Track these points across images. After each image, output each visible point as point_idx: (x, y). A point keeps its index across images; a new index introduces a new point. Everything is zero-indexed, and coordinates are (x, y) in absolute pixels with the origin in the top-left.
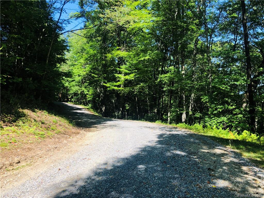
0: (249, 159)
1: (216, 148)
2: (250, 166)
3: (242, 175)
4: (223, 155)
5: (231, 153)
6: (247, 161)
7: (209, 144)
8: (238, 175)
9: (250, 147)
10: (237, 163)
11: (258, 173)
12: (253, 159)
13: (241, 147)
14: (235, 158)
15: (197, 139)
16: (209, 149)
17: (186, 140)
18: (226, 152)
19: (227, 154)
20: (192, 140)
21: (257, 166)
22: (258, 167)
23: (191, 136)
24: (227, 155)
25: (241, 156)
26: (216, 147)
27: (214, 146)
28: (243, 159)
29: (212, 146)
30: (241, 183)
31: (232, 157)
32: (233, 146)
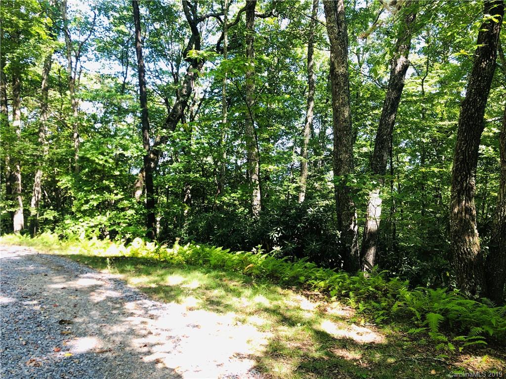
0: (138, 288)
1: (80, 278)
2: (139, 300)
3: (123, 319)
4: (93, 288)
5: (109, 282)
6: (134, 292)
7: (68, 272)
8: (117, 320)
9: (142, 267)
10: (117, 298)
11: (150, 310)
12: (145, 286)
13: (129, 268)
14: (115, 289)
15: (43, 264)
16: (67, 281)
17: (16, 271)
18: (99, 283)
19: (100, 286)
20: (32, 268)
21: (150, 298)
22: (151, 300)
23: (30, 259)
24: (101, 288)
25: (126, 284)
26: (81, 276)
27: (77, 273)
28: (129, 290)
29: (73, 275)
30: (121, 333)
31: (110, 289)
32: (114, 268)
